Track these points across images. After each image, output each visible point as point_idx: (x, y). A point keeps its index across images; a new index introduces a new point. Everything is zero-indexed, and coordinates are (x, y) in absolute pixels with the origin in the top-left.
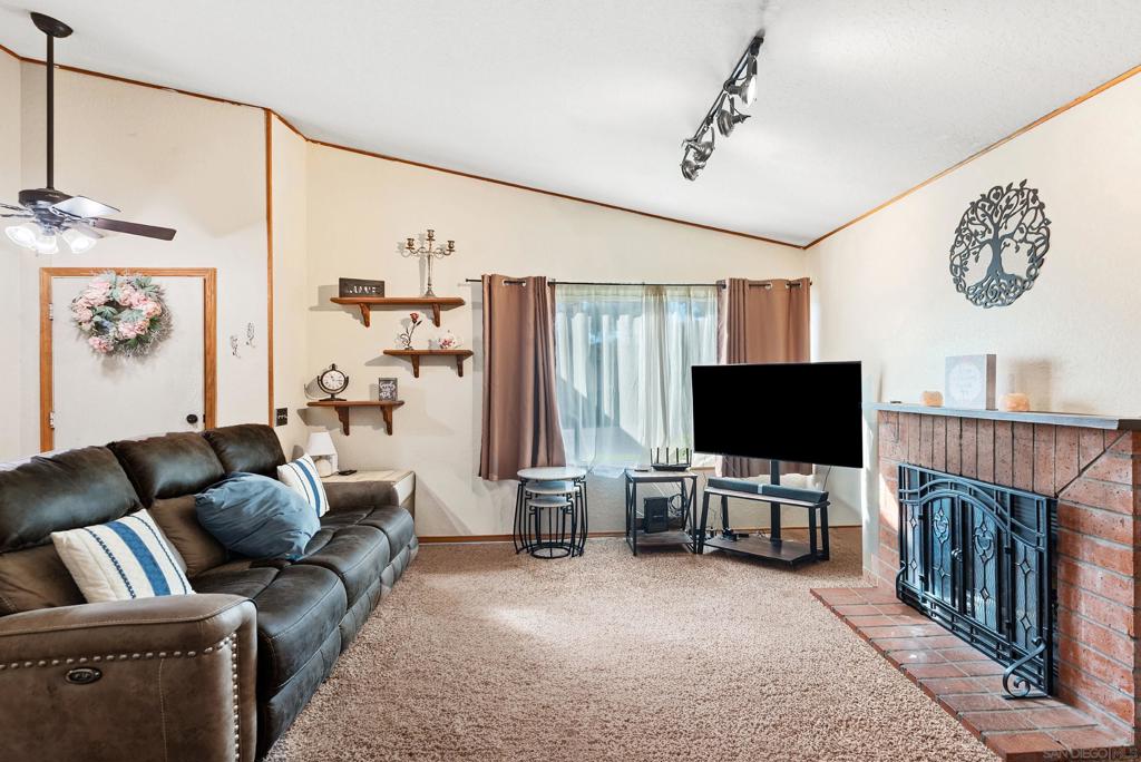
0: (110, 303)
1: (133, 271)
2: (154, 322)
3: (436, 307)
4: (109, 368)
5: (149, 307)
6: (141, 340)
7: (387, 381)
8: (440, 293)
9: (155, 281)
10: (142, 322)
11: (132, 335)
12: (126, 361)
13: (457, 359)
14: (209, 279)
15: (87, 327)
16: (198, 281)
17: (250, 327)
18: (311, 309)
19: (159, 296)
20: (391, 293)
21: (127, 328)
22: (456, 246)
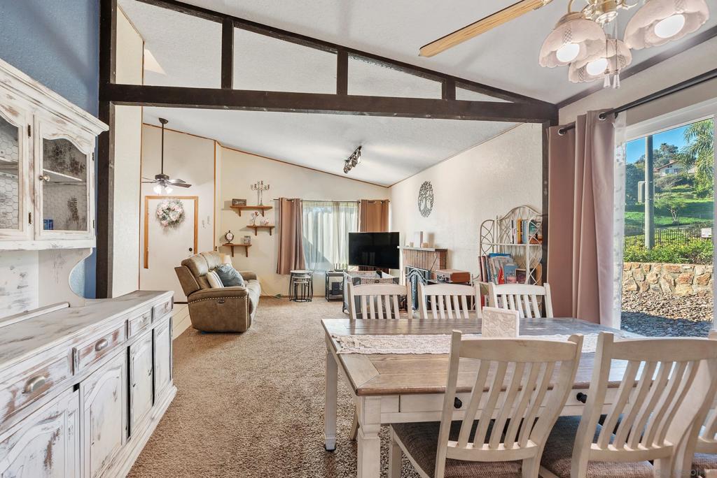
0: (169, 209)
1: (174, 197)
2: (181, 216)
3: (262, 209)
4: (166, 231)
5: (180, 211)
6: (177, 221)
7: (247, 237)
8: (265, 205)
9: (181, 201)
10: (178, 216)
11: (175, 220)
12: (171, 229)
13: (270, 228)
14: (196, 199)
15: (161, 217)
16: (193, 201)
17: (208, 218)
18: (223, 210)
19: (181, 206)
20: (248, 205)
21: (173, 217)
22: (270, 187)
